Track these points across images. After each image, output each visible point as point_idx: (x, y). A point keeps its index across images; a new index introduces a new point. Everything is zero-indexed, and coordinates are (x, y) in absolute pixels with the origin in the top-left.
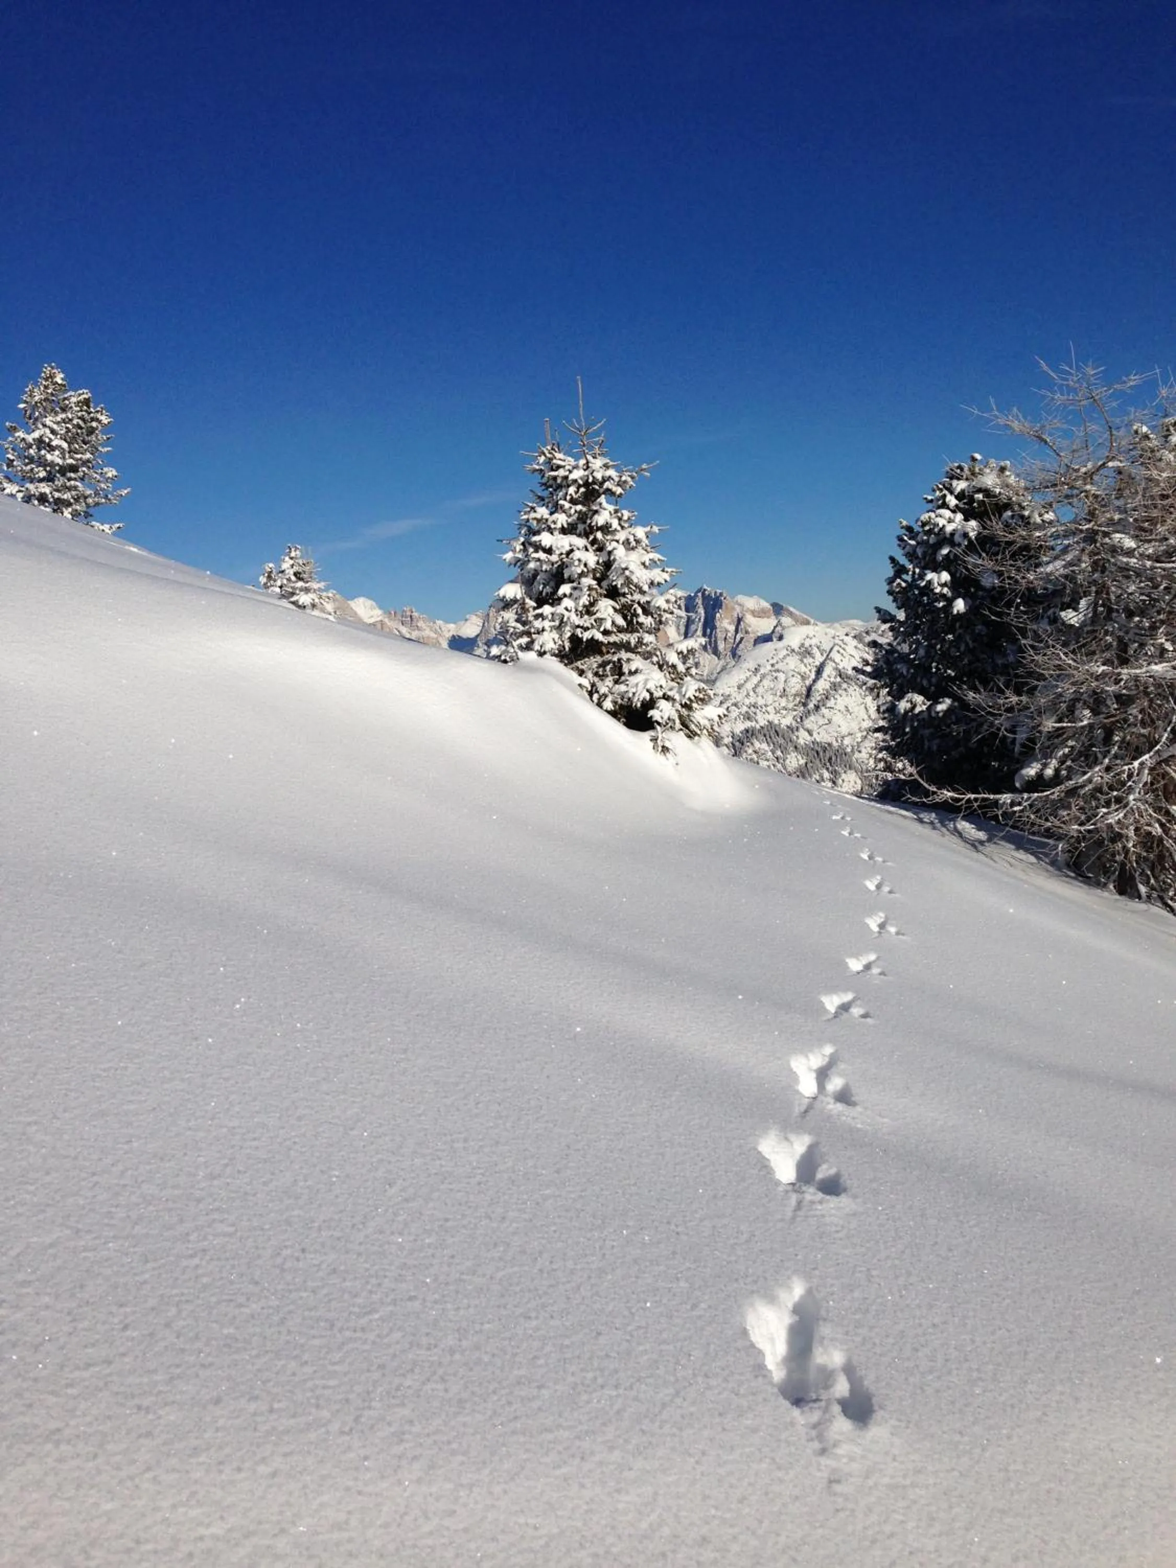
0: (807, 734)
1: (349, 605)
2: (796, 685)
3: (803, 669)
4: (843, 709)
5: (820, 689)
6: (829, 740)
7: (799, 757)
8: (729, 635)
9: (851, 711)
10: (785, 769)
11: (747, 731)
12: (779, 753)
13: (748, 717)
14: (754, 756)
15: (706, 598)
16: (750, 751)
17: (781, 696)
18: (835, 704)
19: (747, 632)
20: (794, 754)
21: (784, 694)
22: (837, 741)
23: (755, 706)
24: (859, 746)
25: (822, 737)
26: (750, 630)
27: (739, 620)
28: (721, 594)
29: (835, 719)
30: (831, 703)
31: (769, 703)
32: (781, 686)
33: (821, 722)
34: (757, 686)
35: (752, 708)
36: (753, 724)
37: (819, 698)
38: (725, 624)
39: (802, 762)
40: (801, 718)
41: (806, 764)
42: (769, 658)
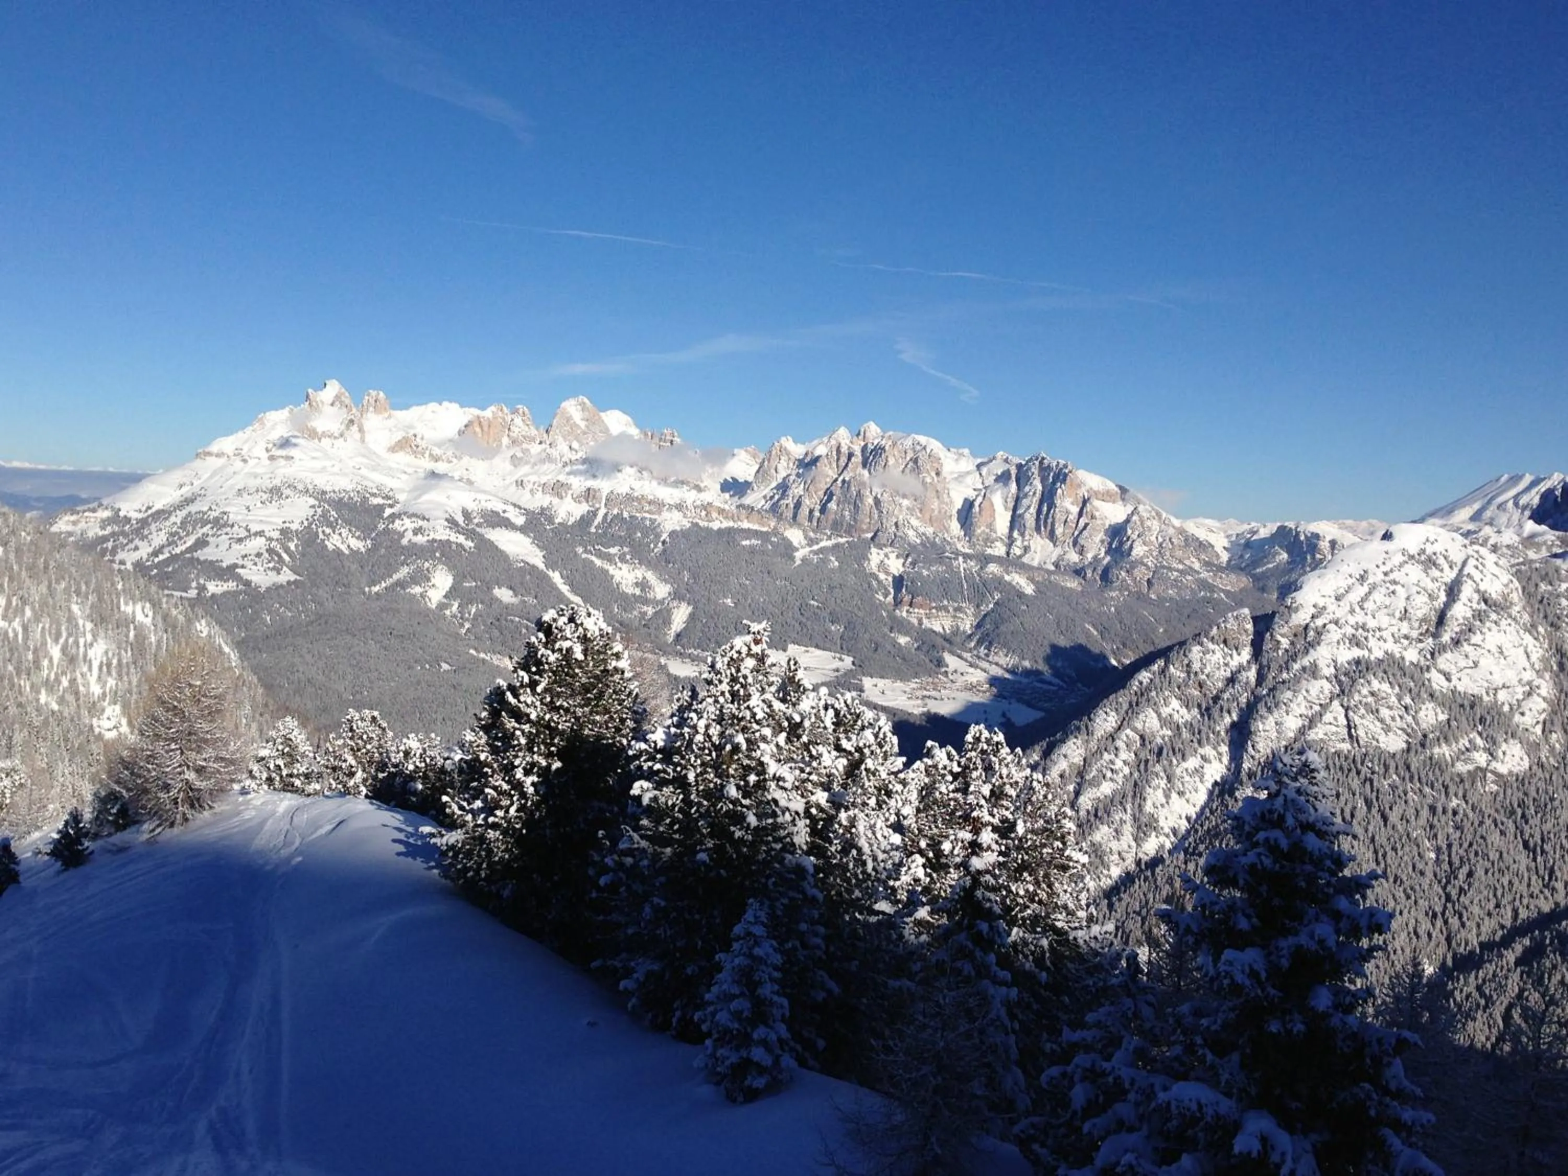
0: (1443, 678)
1: (600, 418)
2: (1422, 607)
3: (1430, 586)
4: (1494, 650)
5: (1459, 617)
6: (1476, 691)
7: (1439, 710)
8: (1071, 517)
9: (1506, 653)
10: (1417, 724)
11: (1358, 662)
12: (1407, 700)
13: (1355, 642)
14: (1370, 699)
15: (1044, 470)
16: (1365, 691)
17: (1401, 619)
18: (1483, 641)
19: (1093, 517)
20: (1430, 705)
21: (1405, 615)
22: (1487, 693)
23: (1364, 627)
24: (1519, 706)
25: (1467, 684)
26: (1097, 514)
27: (1085, 502)
28: (1065, 466)
29: (1483, 662)
30: (1476, 638)
31: (1383, 626)
32: (1401, 604)
33: (1463, 663)
34: (1364, 599)
35: (1360, 630)
36: (1366, 653)
37: (1457, 629)
38: (1067, 504)
39: (1443, 717)
40: (1432, 654)
41: (1449, 720)
42: (1380, 563)
